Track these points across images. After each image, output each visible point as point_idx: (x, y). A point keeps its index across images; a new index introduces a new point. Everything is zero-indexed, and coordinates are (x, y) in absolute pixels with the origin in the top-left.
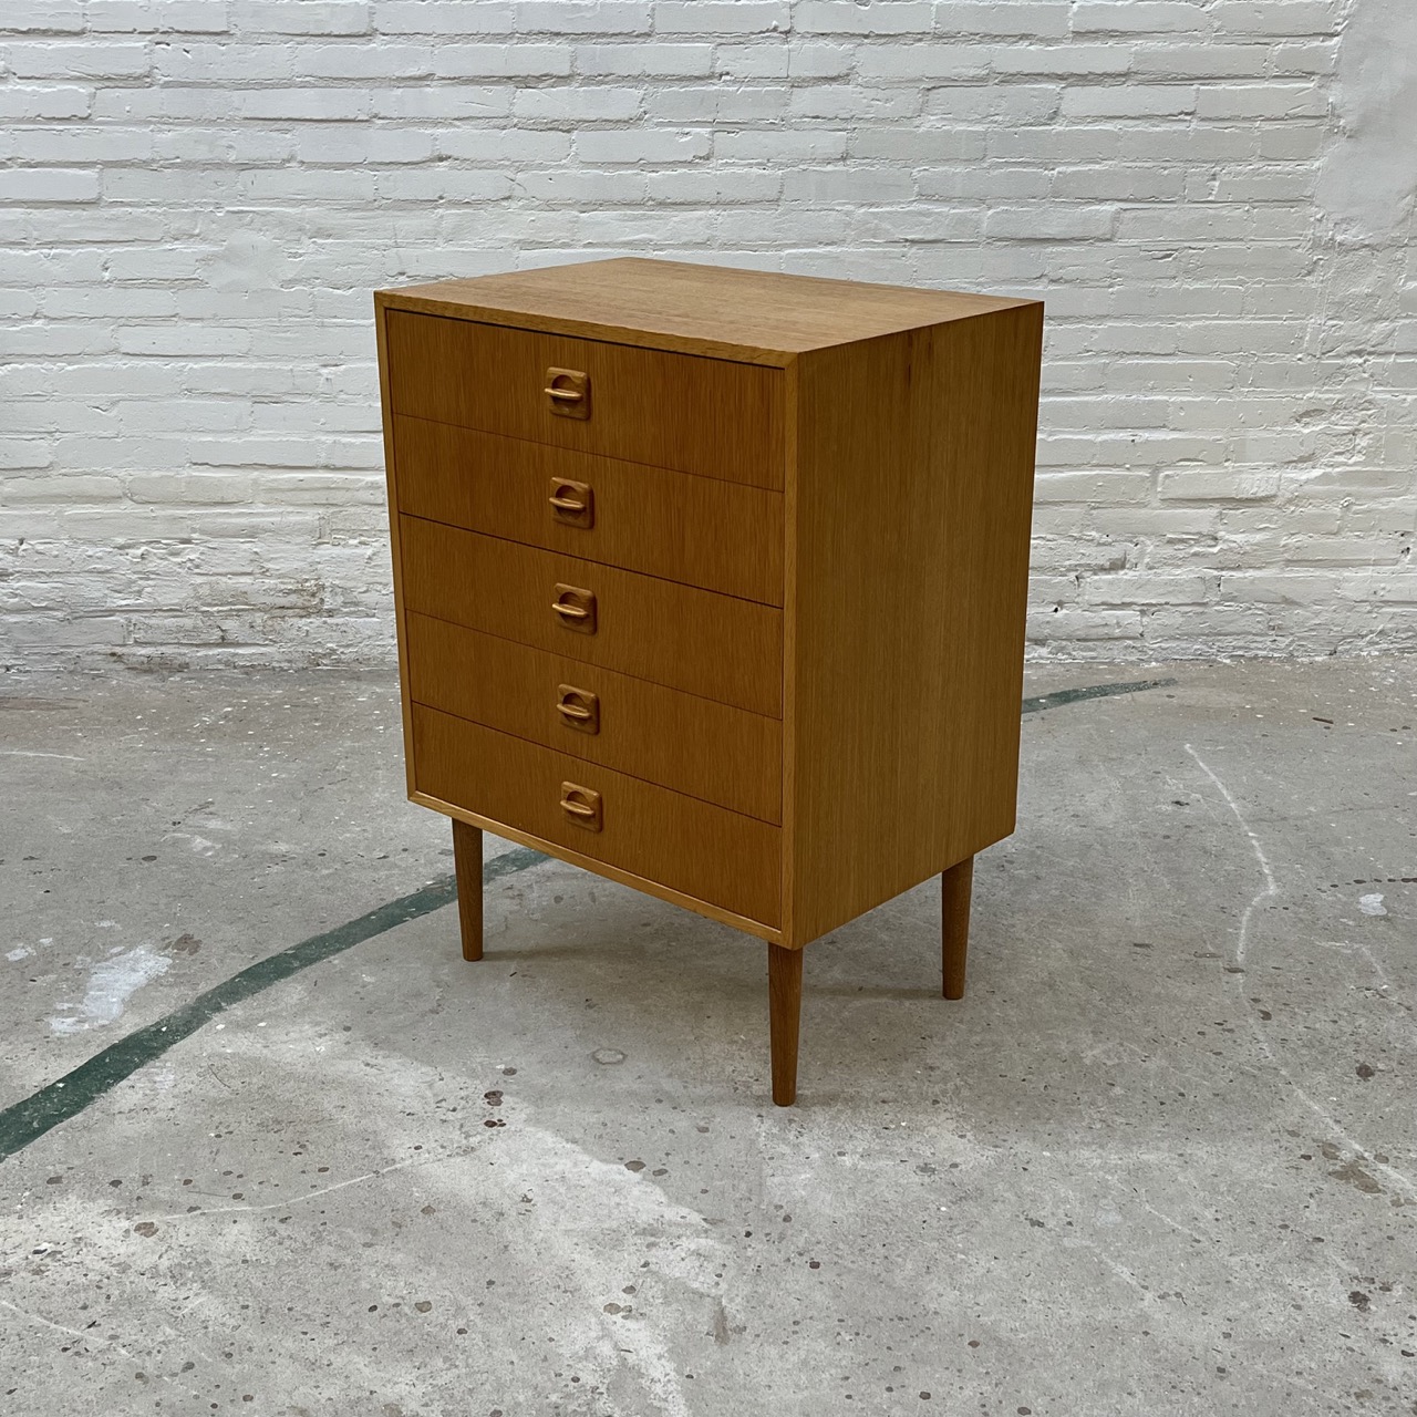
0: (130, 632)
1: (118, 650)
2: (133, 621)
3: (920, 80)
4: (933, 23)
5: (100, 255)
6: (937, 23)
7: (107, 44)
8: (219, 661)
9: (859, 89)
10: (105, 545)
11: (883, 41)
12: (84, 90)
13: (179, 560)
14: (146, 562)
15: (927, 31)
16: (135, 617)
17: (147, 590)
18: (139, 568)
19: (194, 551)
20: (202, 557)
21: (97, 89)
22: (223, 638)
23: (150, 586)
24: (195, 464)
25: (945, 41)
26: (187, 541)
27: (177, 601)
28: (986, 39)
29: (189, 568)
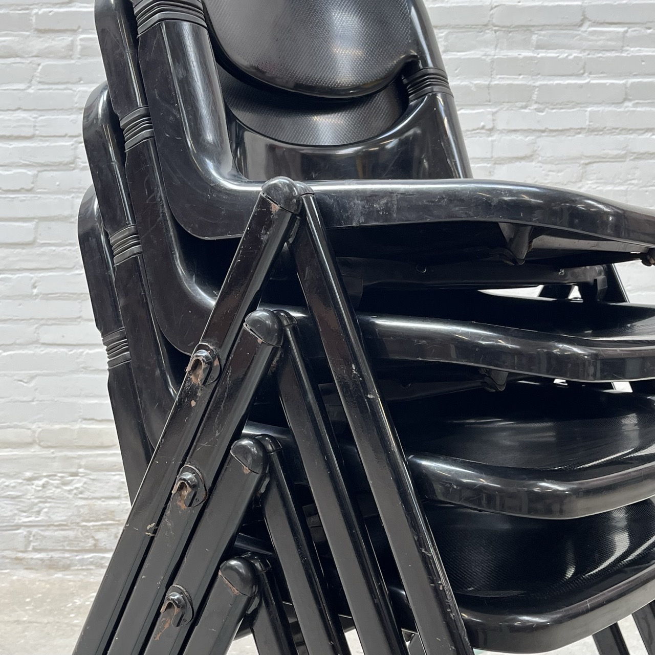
0: (30, 542)
1: (20, 555)
2: (33, 533)
3: (580, 158)
4: (587, 123)
5: (32, 278)
6: (590, 122)
7: (47, 144)
8: (91, 563)
9: (540, 164)
10: (18, 478)
11: (554, 134)
12: (30, 172)
13: (68, 488)
14: (45, 489)
15: (584, 127)
16: (34, 530)
17: (46, 510)
18: (40, 494)
19: (79, 481)
20: (85, 486)
21: (39, 172)
22: (95, 545)
23: (46, 507)
24: (85, 419)
25: (596, 133)
26: (75, 474)
27: (64, 518)
28: (623, 132)
29: (75, 494)
